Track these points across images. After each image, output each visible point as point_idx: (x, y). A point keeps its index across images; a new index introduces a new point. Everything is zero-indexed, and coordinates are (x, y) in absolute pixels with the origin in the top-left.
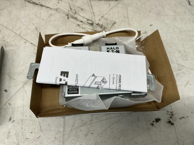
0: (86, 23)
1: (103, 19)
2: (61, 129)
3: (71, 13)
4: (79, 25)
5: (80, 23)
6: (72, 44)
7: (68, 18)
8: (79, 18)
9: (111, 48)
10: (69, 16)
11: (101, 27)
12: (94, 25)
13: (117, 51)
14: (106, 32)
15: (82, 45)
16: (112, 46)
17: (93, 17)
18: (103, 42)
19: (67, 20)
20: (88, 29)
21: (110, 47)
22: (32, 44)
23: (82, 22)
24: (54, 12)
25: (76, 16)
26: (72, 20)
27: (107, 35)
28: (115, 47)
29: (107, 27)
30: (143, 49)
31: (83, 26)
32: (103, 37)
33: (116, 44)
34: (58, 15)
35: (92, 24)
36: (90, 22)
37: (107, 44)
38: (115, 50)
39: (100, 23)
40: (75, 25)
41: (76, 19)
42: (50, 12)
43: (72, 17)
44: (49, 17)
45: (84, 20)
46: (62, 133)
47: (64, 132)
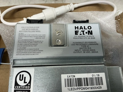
9: (81, 28)
13: (89, 31)
14: (74, 4)
15: (40, 21)
16: (83, 25)
18: (71, 17)
21: (79, 25)
27: (75, 9)
28: (86, 25)
32: (71, 11)
33: (87, 21)
37: (75, 22)
38: (86, 31)
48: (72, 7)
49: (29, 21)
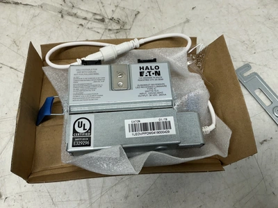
0: (93, 19)
1: (118, 10)
2: (86, 196)
3: (66, 8)
4: (81, 25)
5: (83, 22)
6: (83, 61)
7: (62, 16)
8: (79, 13)
9: (147, 68)
10: (64, 12)
11: (118, 22)
12: (107, 20)
14: (139, 39)
15: (98, 62)
16: (149, 65)
17: (102, 9)
19: (61, 20)
20: (98, 28)
21: (145, 65)
22: (11, 68)
23: (85, 19)
24: (38, 11)
25: (75, 11)
26: (70, 18)
28: (153, 65)
29: (126, 20)
30: (199, 67)
31: (89, 25)
33: (154, 60)
34: (45, 15)
35: (102, 20)
36: (98, 17)
37: (140, 61)
38: (153, 71)
39: (115, 16)
40: (75, 27)
41: (75, 15)
42: (32, 11)
43: (69, 14)
44: (31, 20)
45: (89, 16)
46: (88, 202)
47: (90, 198)
48: (137, 43)
49: (84, 63)
